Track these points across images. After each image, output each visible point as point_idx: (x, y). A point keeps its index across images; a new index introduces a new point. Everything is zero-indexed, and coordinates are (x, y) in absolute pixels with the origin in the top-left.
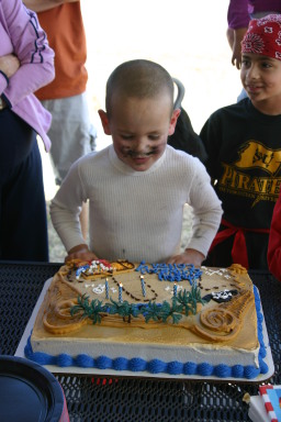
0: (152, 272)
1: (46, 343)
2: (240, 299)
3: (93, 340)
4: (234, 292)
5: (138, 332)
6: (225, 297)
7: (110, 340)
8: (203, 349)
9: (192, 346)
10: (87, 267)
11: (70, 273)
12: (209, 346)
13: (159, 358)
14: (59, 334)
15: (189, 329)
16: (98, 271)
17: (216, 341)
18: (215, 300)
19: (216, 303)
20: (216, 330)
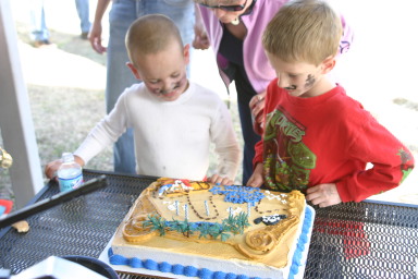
0: (222, 193)
1: (123, 248)
2: (286, 222)
3: (157, 249)
4: (282, 217)
5: (194, 245)
6: (272, 221)
7: (170, 251)
8: (241, 264)
9: (232, 260)
10: (170, 186)
11: (156, 190)
12: (246, 262)
13: (207, 268)
14: (132, 242)
15: (234, 246)
16: (177, 190)
17: (252, 259)
18: (264, 223)
19: (264, 226)
20: (255, 249)
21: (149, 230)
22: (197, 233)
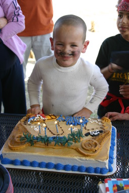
0: (64, 121)
1: (9, 154)
2: (103, 134)
3: (30, 154)
4: (101, 132)
5: (51, 150)
6: (96, 134)
7: (37, 154)
8: (81, 159)
9: (75, 157)
10: (34, 118)
11: (26, 120)
12: (84, 158)
13: (60, 163)
14: (14, 150)
15: (75, 149)
16: (38, 120)
17: (87, 156)
18: (91, 135)
19: (91, 137)
20: (88, 150)
21: (25, 143)
22: (53, 143)
